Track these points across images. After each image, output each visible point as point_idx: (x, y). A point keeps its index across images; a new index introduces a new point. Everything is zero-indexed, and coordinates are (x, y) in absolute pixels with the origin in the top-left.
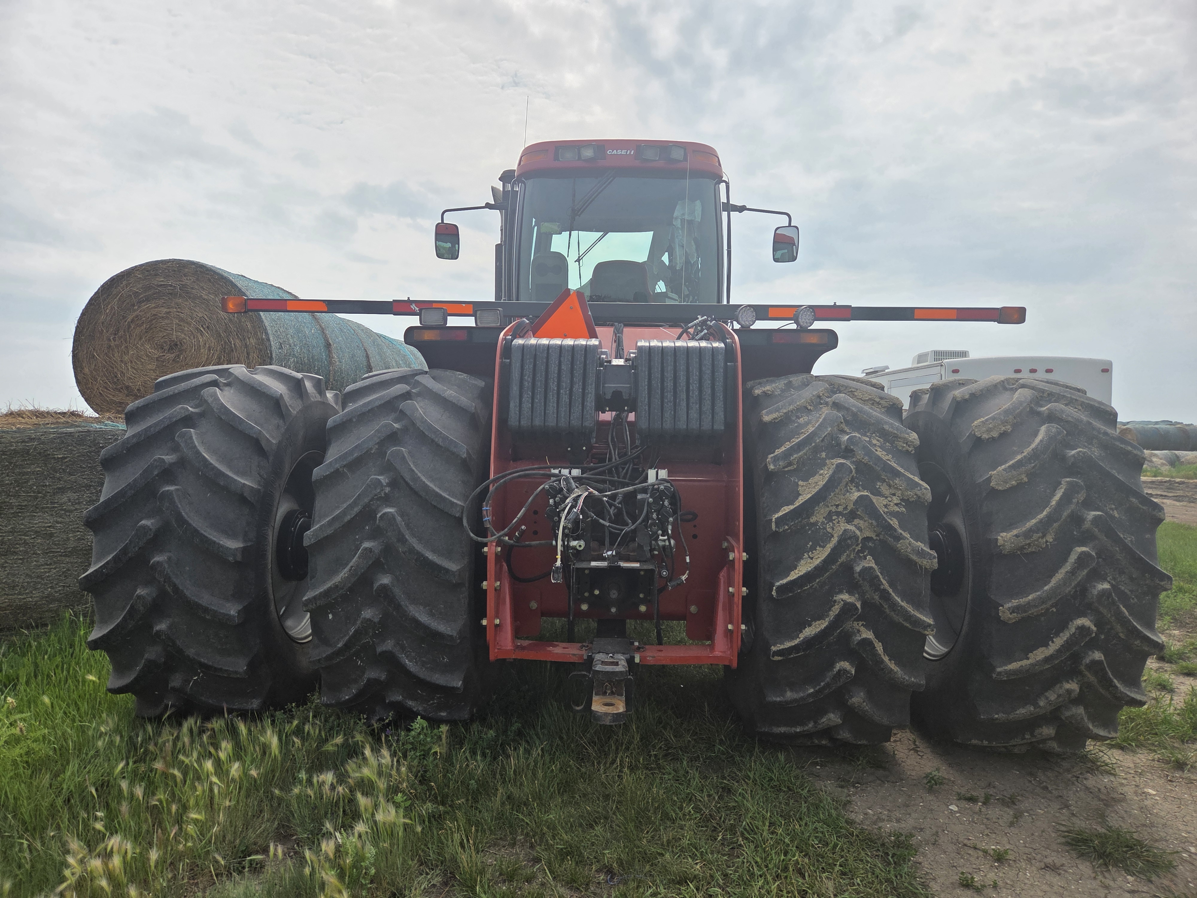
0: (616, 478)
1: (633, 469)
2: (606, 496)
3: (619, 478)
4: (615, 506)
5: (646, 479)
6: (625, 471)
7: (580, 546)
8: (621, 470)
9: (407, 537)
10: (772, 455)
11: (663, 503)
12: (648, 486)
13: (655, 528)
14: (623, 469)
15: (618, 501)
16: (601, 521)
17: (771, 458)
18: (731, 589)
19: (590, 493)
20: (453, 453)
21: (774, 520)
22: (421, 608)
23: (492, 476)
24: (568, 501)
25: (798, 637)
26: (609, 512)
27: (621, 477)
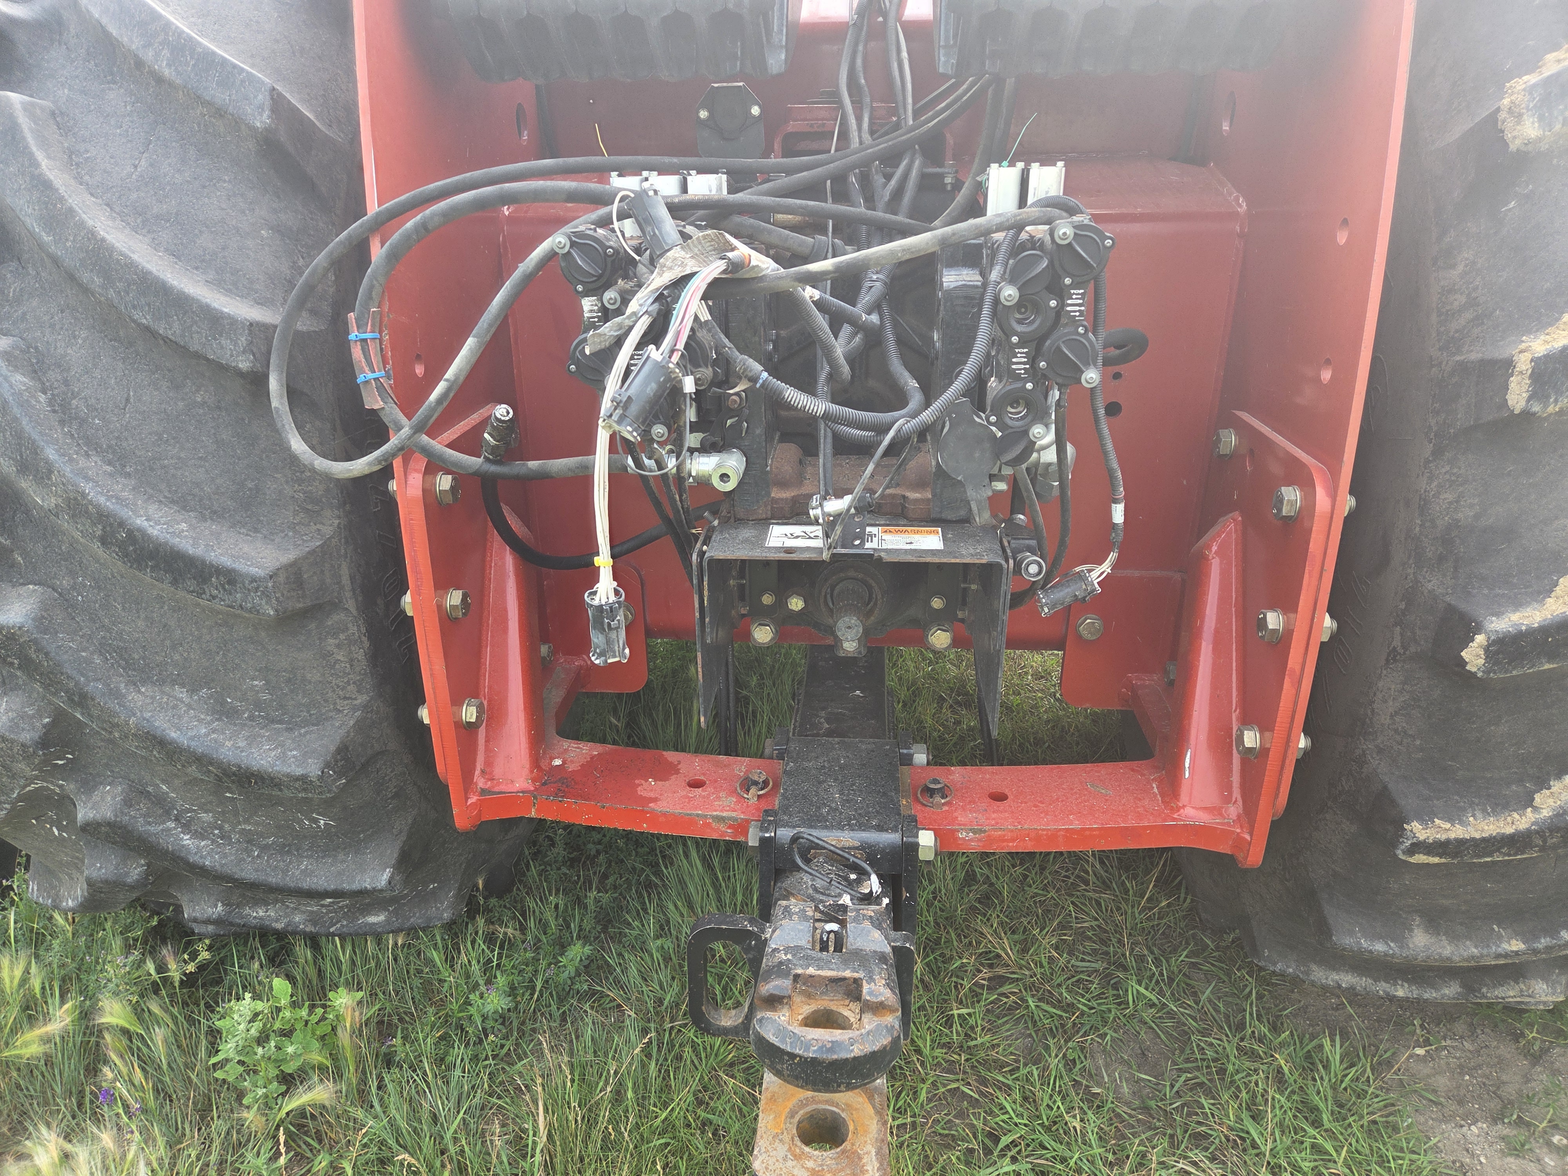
0: (863, 210)
1: (923, 176)
2: (813, 280)
3: (870, 202)
4: (854, 322)
5: (976, 207)
6: (893, 182)
7: (724, 477)
8: (879, 180)
9: (51, 453)
10: (1531, 79)
11: (1062, 305)
12: (987, 232)
13: (1015, 414)
14: (888, 177)
15: (866, 298)
16: (793, 395)
17: (1530, 90)
18: (1273, 620)
19: (735, 267)
20: (219, 112)
21: (1523, 364)
22: (182, 693)
23: (373, 207)
24: (633, 306)
25: (1528, 802)
26: (828, 352)
27: (881, 205)
